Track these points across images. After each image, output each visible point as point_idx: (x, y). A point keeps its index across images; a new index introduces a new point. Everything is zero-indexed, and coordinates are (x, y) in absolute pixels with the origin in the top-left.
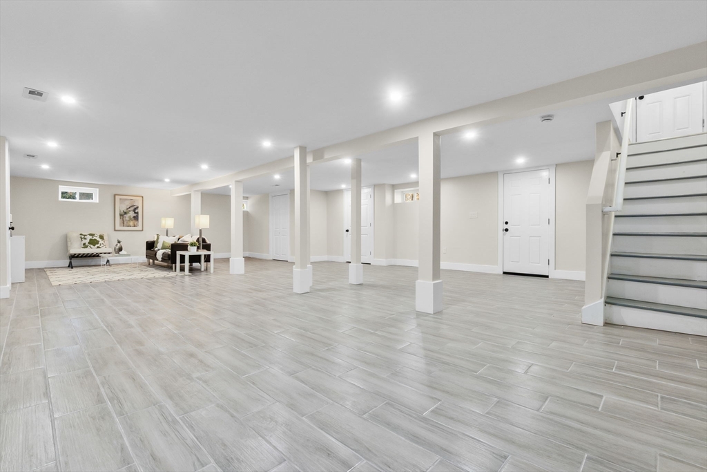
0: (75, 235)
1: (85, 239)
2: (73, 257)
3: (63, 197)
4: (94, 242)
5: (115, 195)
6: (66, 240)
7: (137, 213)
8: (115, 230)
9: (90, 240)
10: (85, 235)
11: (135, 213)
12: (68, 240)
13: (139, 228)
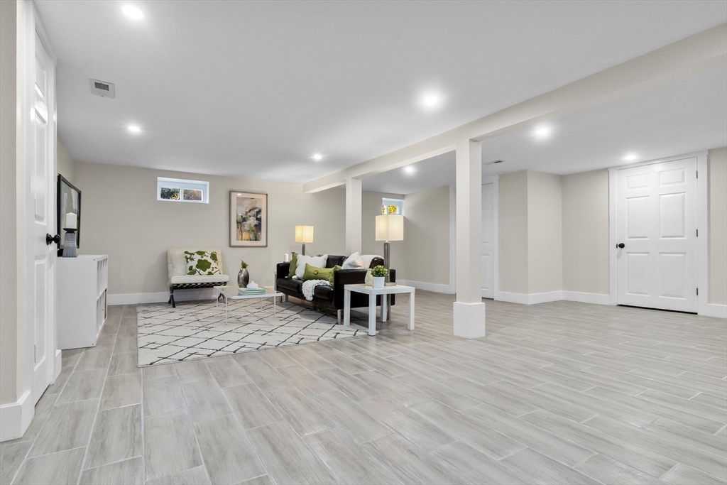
0: (178, 253)
1: (192, 259)
2: (175, 288)
3: (163, 196)
4: (203, 265)
5: (230, 192)
6: (166, 261)
7: (259, 220)
8: (230, 246)
9: (199, 261)
10: (191, 254)
11: (257, 219)
12: (169, 261)
13: (262, 242)
